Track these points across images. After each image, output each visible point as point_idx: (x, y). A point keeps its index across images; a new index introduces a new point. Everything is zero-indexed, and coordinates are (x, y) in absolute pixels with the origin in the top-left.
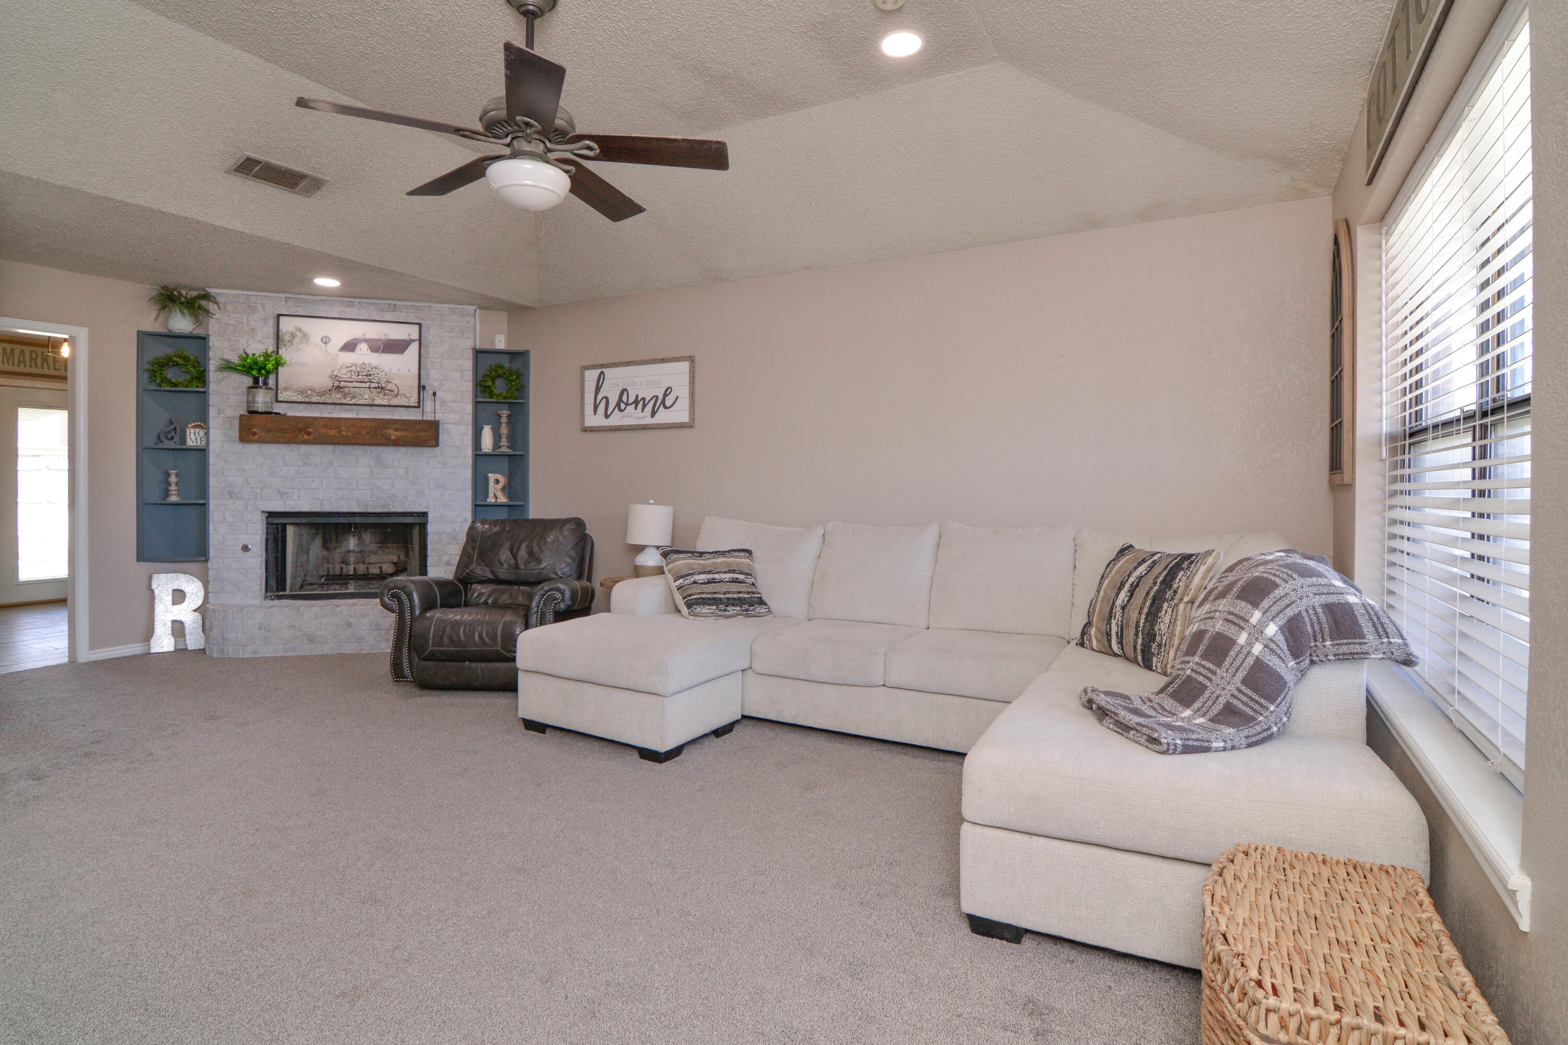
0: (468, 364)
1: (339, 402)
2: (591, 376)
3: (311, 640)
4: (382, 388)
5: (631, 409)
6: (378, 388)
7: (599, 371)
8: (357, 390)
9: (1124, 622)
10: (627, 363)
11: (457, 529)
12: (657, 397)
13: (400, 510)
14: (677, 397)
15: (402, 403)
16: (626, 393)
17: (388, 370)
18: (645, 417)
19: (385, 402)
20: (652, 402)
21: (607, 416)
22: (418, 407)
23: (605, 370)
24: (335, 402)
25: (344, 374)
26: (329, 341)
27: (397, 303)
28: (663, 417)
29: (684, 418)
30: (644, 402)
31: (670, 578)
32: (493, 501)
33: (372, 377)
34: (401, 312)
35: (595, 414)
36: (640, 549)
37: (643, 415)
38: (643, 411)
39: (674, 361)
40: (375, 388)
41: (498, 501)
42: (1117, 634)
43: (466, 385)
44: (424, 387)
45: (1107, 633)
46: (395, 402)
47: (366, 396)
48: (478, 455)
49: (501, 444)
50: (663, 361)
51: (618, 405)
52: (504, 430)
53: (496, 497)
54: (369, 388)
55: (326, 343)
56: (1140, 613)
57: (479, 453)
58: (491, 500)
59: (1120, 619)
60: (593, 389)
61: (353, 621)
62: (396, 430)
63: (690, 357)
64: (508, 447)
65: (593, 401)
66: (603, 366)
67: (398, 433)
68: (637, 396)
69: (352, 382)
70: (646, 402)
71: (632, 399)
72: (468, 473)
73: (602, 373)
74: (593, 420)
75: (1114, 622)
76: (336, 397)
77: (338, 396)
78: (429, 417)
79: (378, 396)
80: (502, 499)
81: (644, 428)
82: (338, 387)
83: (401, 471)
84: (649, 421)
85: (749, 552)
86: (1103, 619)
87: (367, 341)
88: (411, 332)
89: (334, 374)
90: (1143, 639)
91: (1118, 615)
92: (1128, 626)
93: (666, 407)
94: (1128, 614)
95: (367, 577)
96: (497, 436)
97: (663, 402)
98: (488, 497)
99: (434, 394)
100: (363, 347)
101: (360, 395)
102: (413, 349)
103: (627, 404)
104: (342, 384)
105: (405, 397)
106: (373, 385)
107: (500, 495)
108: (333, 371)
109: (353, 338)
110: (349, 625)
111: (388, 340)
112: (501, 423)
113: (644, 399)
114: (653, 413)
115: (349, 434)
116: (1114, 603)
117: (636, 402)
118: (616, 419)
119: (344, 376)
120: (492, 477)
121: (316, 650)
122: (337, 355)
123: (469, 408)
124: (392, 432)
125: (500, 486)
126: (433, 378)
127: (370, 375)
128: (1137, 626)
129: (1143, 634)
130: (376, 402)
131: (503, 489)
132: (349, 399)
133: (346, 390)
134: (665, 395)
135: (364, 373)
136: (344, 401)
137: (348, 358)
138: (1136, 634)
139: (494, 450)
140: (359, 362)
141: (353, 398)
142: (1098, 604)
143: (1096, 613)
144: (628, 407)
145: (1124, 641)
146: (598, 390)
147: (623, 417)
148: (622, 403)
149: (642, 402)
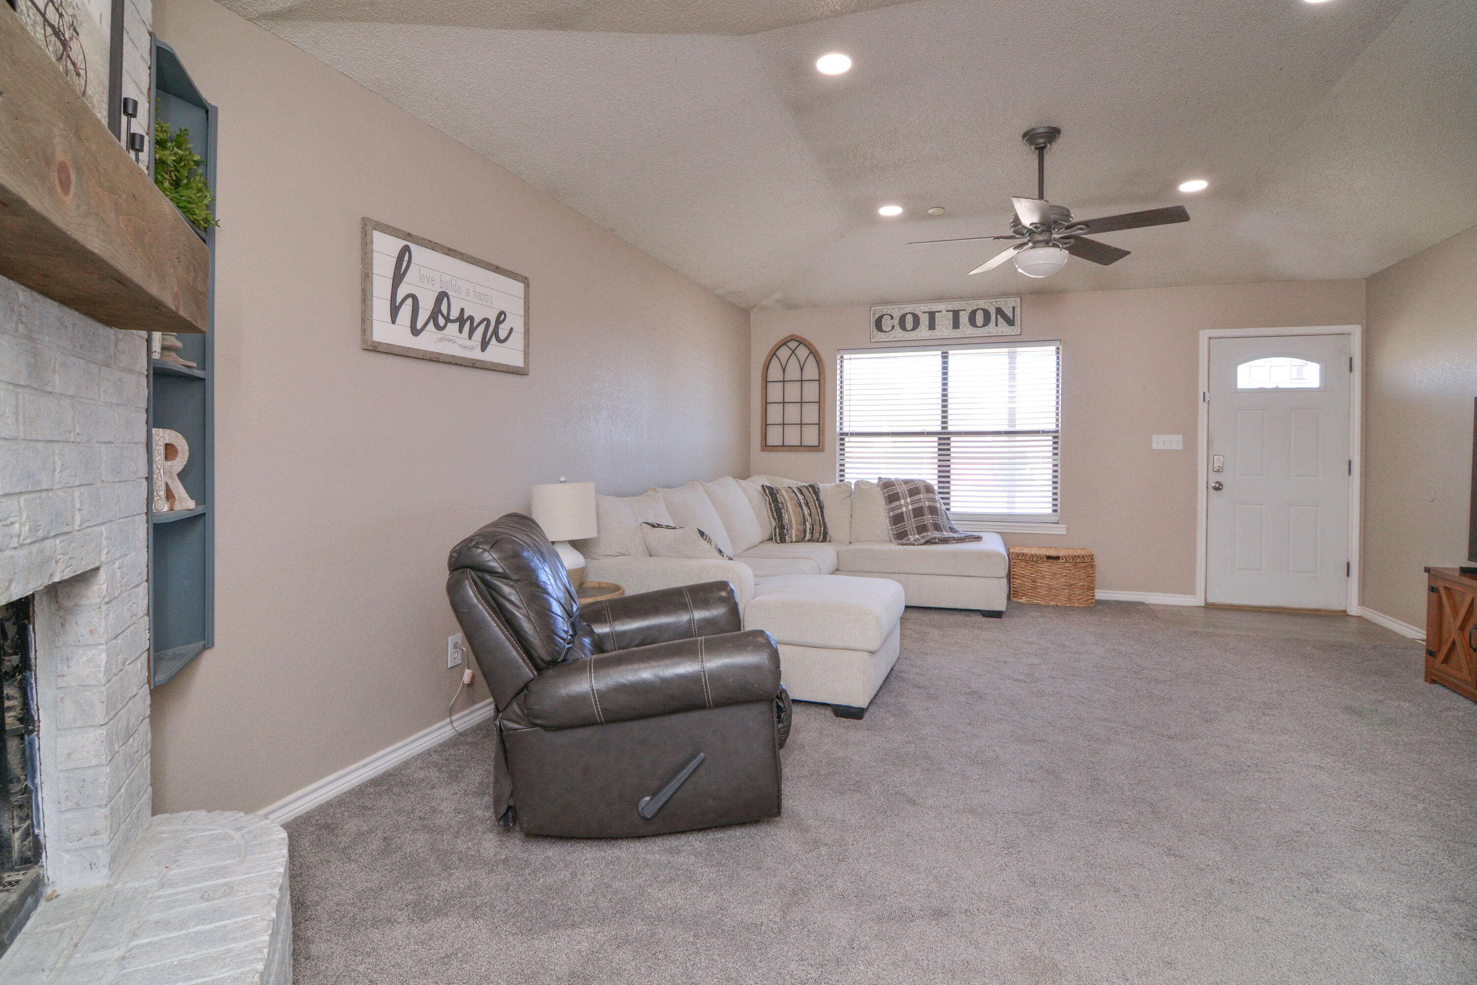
2: (386, 248)
5: (453, 328)
7: (402, 243)
9: (813, 522)
10: (449, 249)
12: (488, 321)
14: (512, 329)
16: (445, 299)
18: (473, 348)
20: (483, 326)
21: (414, 331)
23: (412, 246)
28: (496, 353)
29: (517, 361)
30: (472, 324)
32: (165, 508)
35: (393, 322)
37: (469, 343)
38: (470, 338)
39: (506, 275)
41: (178, 507)
42: (810, 529)
50: (497, 269)
51: (434, 316)
53: (170, 495)
56: (819, 516)
58: (159, 505)
59: (811, 521)
60: (390, 273)
63: (526, 278)
65: (388, 296)
66: (408, 236)
68: (462, 311)
70: (475, 324)
71: (455, 314)
73: (407, 248)
74: (387, 333)
80: (184, 502)
81: (473, 365)
84: (476, 354)
86: (800, 524)
90: (822, 528)
91: (809, 519)
92: (815, 523)
93: (499, 340)
97: (496, 333)
103: (448, 320)
107: (179, 490)
113: (471, 318)
117: (461, 320)
118: (429, 340)
125: (179, 463)
128: (820, 522)
131: (182, 476)
134: (499, 322)
138: (820, 526)
142: (792, 517)
143: (793, 522)
144: (449, 324)
145: (814, 532)
146: (398, 277)
147: (441, 340)
148: (440, 316)
149: (468, 323)
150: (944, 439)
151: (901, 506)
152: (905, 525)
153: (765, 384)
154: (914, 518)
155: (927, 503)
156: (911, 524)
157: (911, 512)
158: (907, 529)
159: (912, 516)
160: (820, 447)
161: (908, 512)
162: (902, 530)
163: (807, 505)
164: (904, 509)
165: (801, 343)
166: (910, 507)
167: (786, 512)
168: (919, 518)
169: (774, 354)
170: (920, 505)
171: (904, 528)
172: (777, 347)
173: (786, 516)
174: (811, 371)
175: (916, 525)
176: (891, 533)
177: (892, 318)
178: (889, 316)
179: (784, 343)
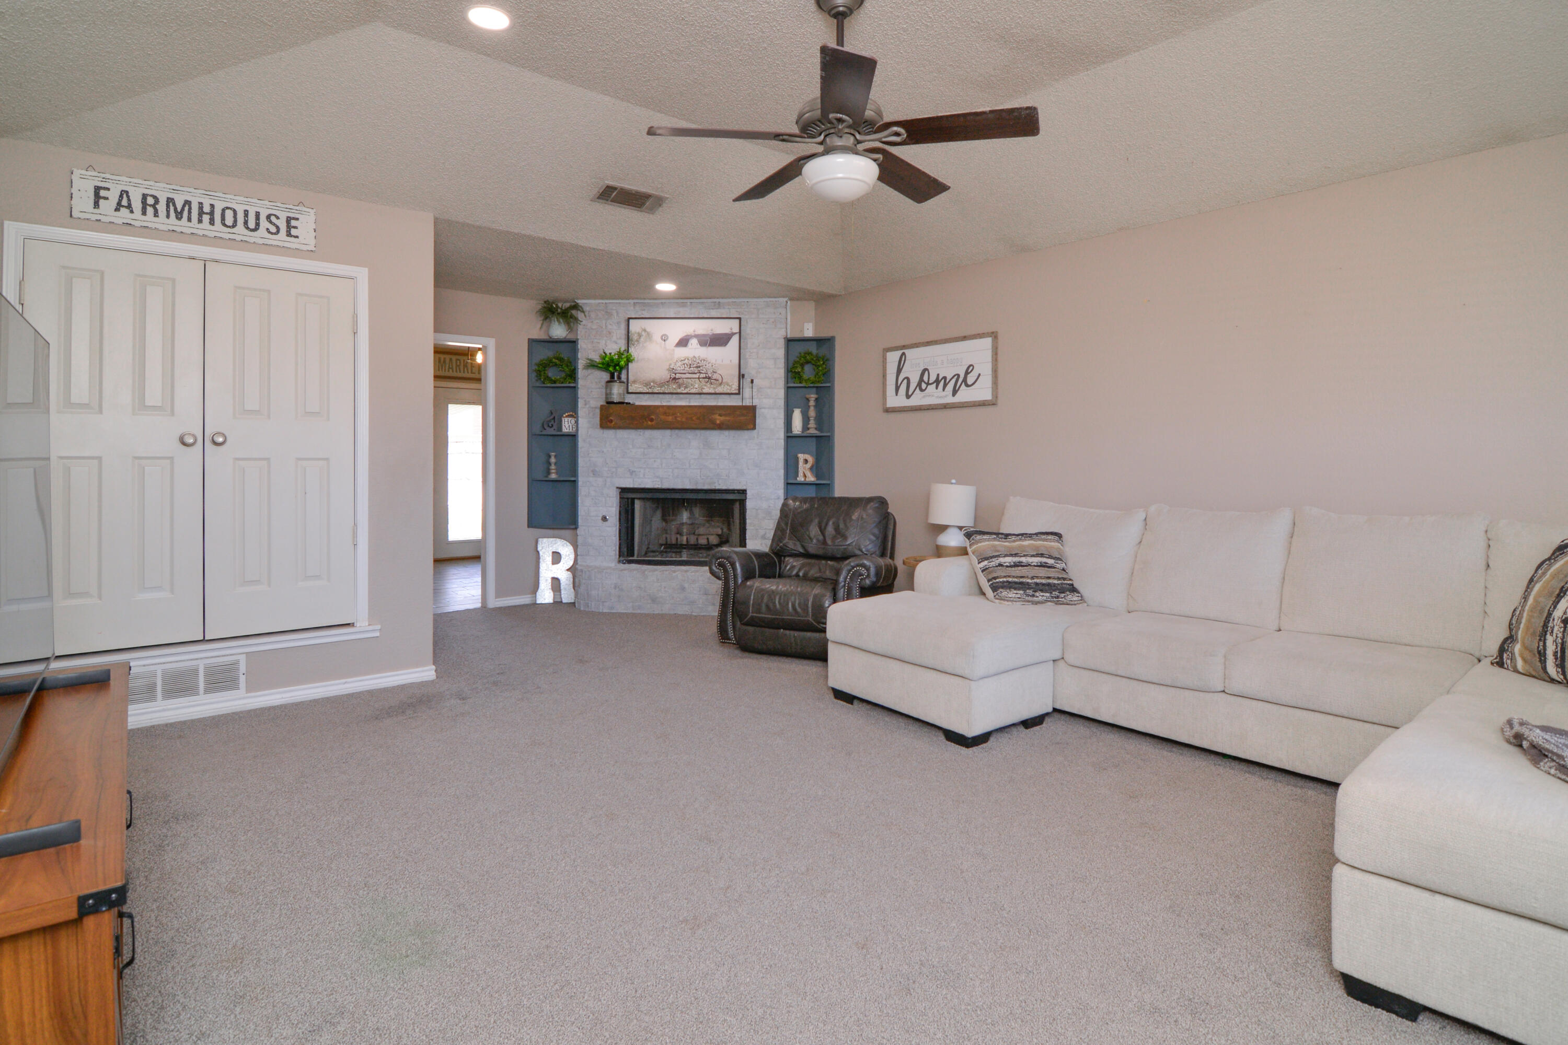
0: (781, 353)
1: (675, 391)
2: (893, 358)
3: (654, 600)
4: (709, 378)
5: (932, 388)
6: (706, 378)
7: (900, 353)
8: (689, 380)
10: (928, 342)
11: (771, 505)
12: (958, 375)
13: (724, 488)
14: (979, 375)
15: (725, 391)
16: (927, 372)
17: (713, 361)
18: (946, 396)
19: (712, 391)
20: (954, 380)
21: (908, 396)
22: (739, 394)
23: (906, 351)
24: (672, 391)
25: (679, 367)
26: (667, 339)
27: (721, 300)
28: (965, 395)
29: (987, 395)
30: (945, 381)
31: (975, 560)
32: (803, 479)
33: (701, 368)
34: (724, 308)
35: (897, 395)
36: (942, 528)
37: (944, 393)
38: (944, 390)
39: (976, 338)
40: (703, 378)
41: (807, 479)
42: (1555, 654)
43: (780, 372)
44: (743, 376)
45: (1539, 652)
46: (719, 390)
47: (697, 386)
48: (790, 437)
49: (809, 426)
50: (965, 338)
51: (919, 385)
52: (812, 413)
53: (805, 476)
54: (699, 378)
55: (665, 341)
57: (790, 434)
58: (801, 479)
59: (1560, 635)
60: (895, 370)
61: (686, 585)
62: (720, 415)
63: (993, 333)
64: (816, 429)
65: (894, 382)
66: (904, 347)
67: (722, 418)
68: (938, 375)
69: (685, 374)
70: (948, 381)
71: (933, 379)
72: (781, 454)
73: (904, 354)
74: (894, 401)
75: (1550, 639)
76: (673, 387)
77: (674, 387)
78: (747, 403)
79: (705, 385)
80: (811, 478)
81: (945, 407)
82: (675, 379)
83: (725, 452)
84: (950, 399)
85: (1059, 535)
86: (1534, 634)
87: (696, 336)
88: (732, 326)
89: (672, 367)
91: (1558, 629)
93: (967, 385)
95: (697, 547)
96: (806, 419)
97: (965, 380)
98: (798, 476)
99: (752, 381)
100: (694, 342)
101: (692, 385)
102: (735, 341)
103: (928, 384)
104: (678, 376)
105: (728, 385)
106: (702, 376)
107: (808, 474)
108: (670, 365)
109: (686, 334)
110: (683, 589)
111: (713, 334)
112: (809, 406)
113: (945, 378)
114: (955, 392)
115: (684, 420)
116: (1550, 614)
117: (937, 382)
118: (918, 399)
119: (679, 369)
120: (801, 457)
121: (657, 610)
122: (674, 350)
123: (781, 393)
124: (717, 417)
125: (809, 465)
126: (751, 368)
127: (699, 367)
130: (704, 391)
131: (811, 469)
132: (683, 389)
133: (680, 381)
134: (967, 373)
135: (695, 366)
136: (679, 391)
137: (682, 352)
139: (803, 432)
140: (691, 356)
141: (686, 387)
143: (1522, 626)
144: (929, 386)
146: (899, 370)
147: (924, 397)
148: (923, 383)
149: (943, 381)
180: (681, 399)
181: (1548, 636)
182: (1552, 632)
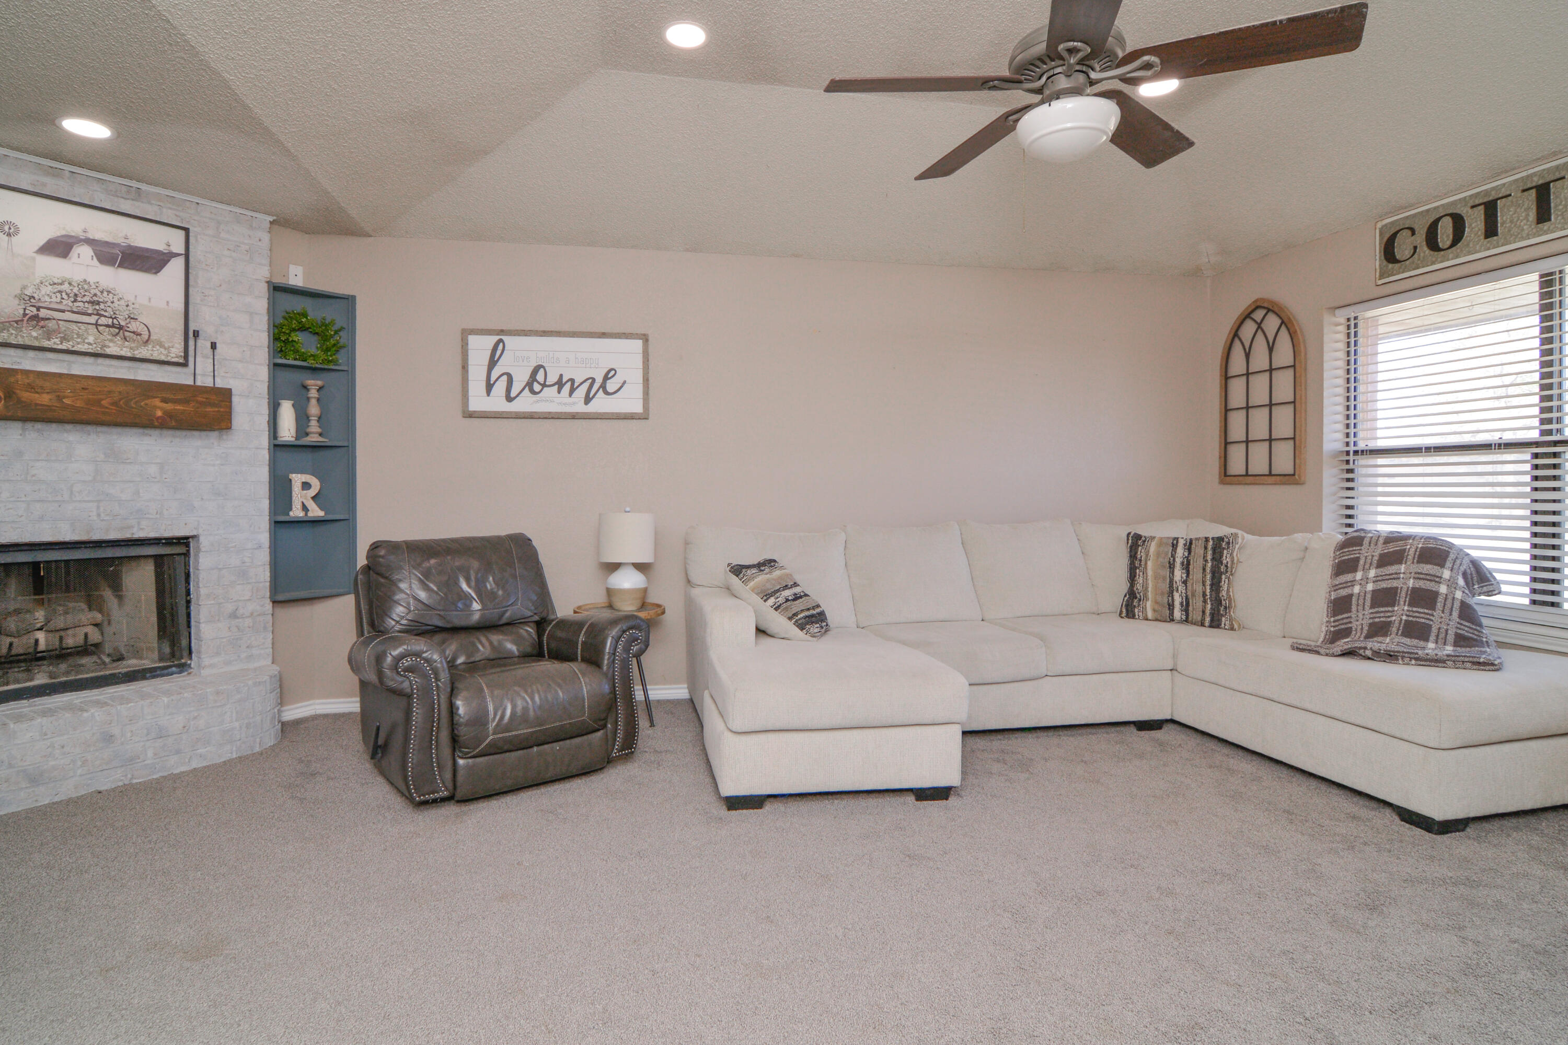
0: (261, 304)
1: (36, 344)
2: (480, 346)
3: (34, 779)
4: (120, 328)
5: (551, 392)
6: (113, 326)
7: (495, 338)
8: (74, 327)
9: (1189, 593)
10: (544, 332)
11: (247, 560)
12: (594, 380)
13: (153, 535)
14: (625, 382)
15: (156, 356)
16: (542, 370)
17: (132, 299)
18: (574, 403)
19: (125, 352)
20: (587, 385)
21: (509, 399)
22: (185, 365)
23: (506, 339)
24: (28, 342)
25: (46, 294)
26: (17, 232)
27: (144, 187)
28: (604, 405)
29: (634, 408)
30: (573, 384)
31: (757, 599)
32: (301, 514)
33: (102, 306)
34: (149, 203)
35: (488, 395)
37: (571, 400)
38: (571, 395)
39: (620, 338)
40: (107, 326)
41: (309, 514)
42: (1181, 604)
43: (261, 338)
44: (196, 334)
45: (1169, 605)
46: (143, 352)
47: (91, 339)
48: (277, 447)
49: (309, 430)
50: (603, 335)
51: (530, 385)
52: (314, 409)
54: (96, 325)
55: (9, 235)
56: (1204, 585)
57: (276, 442)
58: (297, 512)
59: (1184, 591)
60: (484, 362)
61: (116, 731)
62: (165, 401)
63: (644, 335)
64: (320, 435)
65: (485, 378)
66: (502, 332)
67: (169, 406)
68: (561, 376)
69: (63, 311)
70: (576, 385)
71: (552, 379)
72: (263, 473)
73: (501, 341)
74: (478, 401)
75: (1177, 596)
76: (31, 335)
77: (34, 334)
78: (204, 381)
79: (111, 341)
80: (316, 512)
81: (574, 416)
82: (35, 318)
83: (153, 470)
84: (580, 408)
86: (1162, 594)
87: (90, 242)
88: (176, 242)
89: (29, 292)
90: (1212, 604)
91: (1181, 588)
92: (1193, 595)
93: (608, 393)
94: (1192, 587)
96: (302, 418)
97: (603, 386)
98: (291, 509)
99: (214, 346)
100: (84, 253)
101: (79, 335)
102: (175, 267)
103: (544, 385)
104: (43, 313)
105: (161, 345)
106: (103, 321)
107: (311, 505)
108: (24, 287)
109: (64, 233)
110: (109, 738)
111: (130, 246)
112: (308, 399)
113: (572, 381)
114: (588, 400)
115: (79, 404)
116: (1171, 581)
117: (560, 384)
118: (525, 403)
119: (47, 299)
120: (297, 479)
121: (44, 796)
122: (34, 259)
123: (263, 373)
124: (157, 402)
125: (310, 492)
126: (203, 319)
127: (98, 303)
128: (1204, 595)
129: (1211, 601)
130: (108, 351)
131: (314, 497)
132: (57, 341)
133: (51, 325)
134: (606, 378)
135: (87, 299)
136: (46, 344)
137: (53, 267)
138: (1205, 602)
139: (297, 439)
140: (78, 277)
141: (64, 339)
142: (1150, 582)
143: (1150, 589)
144: (545, 389)
145: (1191, 608)
146: (492, 363)
147: (537, 401)
148: (535, 383)
149: (569, 384)
150: (1546, 455)
151: (1352, 583)
152: (1350, 617)
153: (1224, 382)
154: (1372, 607)
155: (1412, 581)
156: (1361, 617)
157: (1369, 596)
158: (1354, 625)
159: (1368, 603)
160: (1297, 476)
161: (1362, 594)
162: (1343, 627)
163: (1186, 566)
164: (1357, 589)
165: (1269, 310)
166: (1370, 587)
167: (1141, 573)
168: (1382, 609)
169: (1235, 335)
170: (1395, 584)
171: (1346, 623)
172: (1238, 323)
173: (1140, 580)
174: (1284, 354)
175: (1371, 621)
176: (1324, 629)
177: (1413, 233)
178: (1407, 230)
179: (1247, 316)
180: (49, 361)
181: (1175, 593)
182: (1178, 590)
